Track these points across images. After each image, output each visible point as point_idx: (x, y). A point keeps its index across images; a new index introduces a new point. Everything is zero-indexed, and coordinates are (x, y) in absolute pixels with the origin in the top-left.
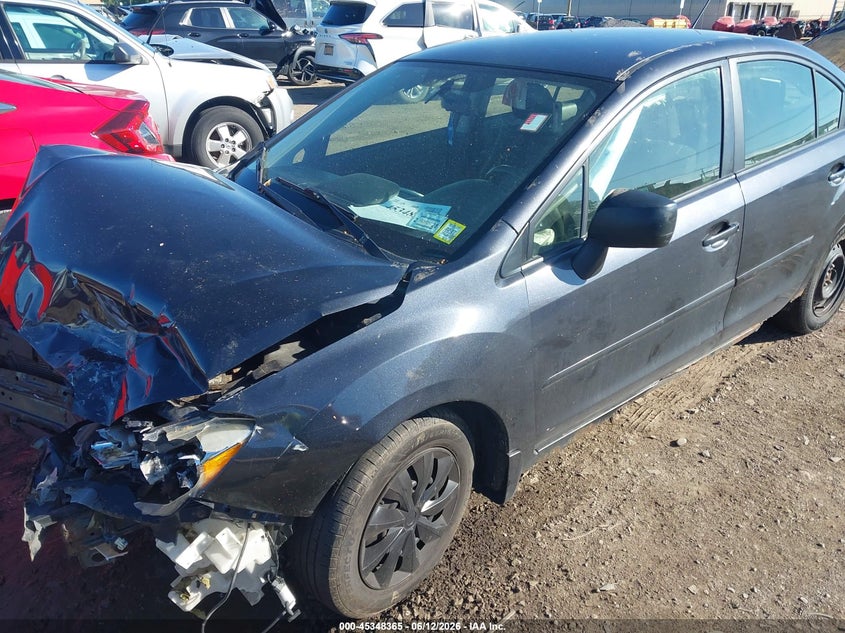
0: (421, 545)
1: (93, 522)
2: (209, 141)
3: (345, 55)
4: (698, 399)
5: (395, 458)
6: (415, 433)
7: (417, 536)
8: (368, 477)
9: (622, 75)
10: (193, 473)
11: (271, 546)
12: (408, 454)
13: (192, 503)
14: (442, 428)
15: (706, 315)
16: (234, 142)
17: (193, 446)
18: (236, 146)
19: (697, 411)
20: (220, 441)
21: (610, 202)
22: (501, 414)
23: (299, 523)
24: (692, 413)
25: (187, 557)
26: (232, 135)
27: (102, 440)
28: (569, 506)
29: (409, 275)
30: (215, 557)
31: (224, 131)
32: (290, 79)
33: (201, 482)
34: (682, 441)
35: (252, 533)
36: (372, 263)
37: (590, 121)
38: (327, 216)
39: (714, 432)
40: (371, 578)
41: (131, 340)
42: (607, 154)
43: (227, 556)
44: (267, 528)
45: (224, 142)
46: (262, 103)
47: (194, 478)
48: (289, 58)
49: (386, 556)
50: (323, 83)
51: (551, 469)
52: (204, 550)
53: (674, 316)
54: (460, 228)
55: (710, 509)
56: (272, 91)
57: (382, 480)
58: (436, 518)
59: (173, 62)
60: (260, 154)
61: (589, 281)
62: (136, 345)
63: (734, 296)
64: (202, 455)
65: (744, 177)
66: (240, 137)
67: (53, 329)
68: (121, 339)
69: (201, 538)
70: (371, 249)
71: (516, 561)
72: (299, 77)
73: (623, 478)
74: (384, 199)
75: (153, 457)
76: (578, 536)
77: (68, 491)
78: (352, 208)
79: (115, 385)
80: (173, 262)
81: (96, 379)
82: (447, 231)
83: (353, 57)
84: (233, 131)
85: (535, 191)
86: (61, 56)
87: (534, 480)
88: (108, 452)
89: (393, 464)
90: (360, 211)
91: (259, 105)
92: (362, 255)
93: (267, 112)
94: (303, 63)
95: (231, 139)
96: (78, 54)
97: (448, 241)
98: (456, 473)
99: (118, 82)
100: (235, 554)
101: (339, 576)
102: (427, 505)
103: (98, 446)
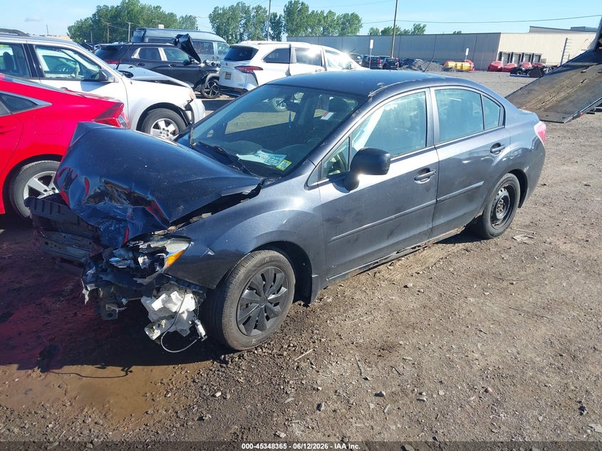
0: (268, 318)
1: (113, 289)
2: (152, 129)
3: (239, 80)
4: (424, 267)
5: (255, 266)
6: (264, 256)
7: (266, 312)
8: (242, 273)
9: (371, 94)
10: (162, 262)
11: (196, 302)
12: (261, 265)
13: (161, 276)
14: (278, 257)
15: (420, 217)
16: (168, 131)
17: (163, 250)
18: (169, 134)
19: (421, 273)
20: (175, 249)
21: (360, 153)
22: (307, 252)
23: (209, 292)
24: (419, 273)
25: (157, 305)
26: (167, 126)
27: (115, 257)
28: (345, 311)
29: (263, 182)
30: (169, 306)
31: (162, 124)
32: (202, 94)
33: (165, 267)
34: (410, 285)
35: (186, 295)
36: (244, 176)
37: (353, 115)
38: (225, 158)
39: (428, 282)
40: (242, 326)
41: (130, 211)
42: (363, 132)
43: (175, 304)
44: (194, 293)
45: (161, 131)
46: (186, 107)
47: (162, 265)
48: (203, 81)
49: (250, 317)
50: (224, 97)
51: (339, 295)
52: (164, 302)
53: (400, 216)
54: (289, 163)
55: (418, 313)
56: (192, 100)
57: (247, 276)
58: (276, 305)
59: (133, 82)
60: (190, 131)
61: (351, 192)
62: (133, 211)
63: (437, 210)
64: (167, 253)
65: (439, 147)
66: (172, 128)
67: (90, 207)
68: (125, 210)
69: (163, 296)
70: (245, 172)
71: (315, 331)
72: (208, 93)
73: (376, 300)
74: (254, 152)
75: (144, 255)
76: (348, 322)
77: (101, 276)
78: (237, 155)
79: (122, 230)
80: (152, 173)
81: (113, 228)
82: (282, 164)
83: (243, 81)
84: (168, 124)
85: (325, 147)
86: (62, 76)
87: (330, 300)
88: (117, 262)
89: (254, 269)
90: (241, 157)
91: (184, 109)
92: (241, 174)
93: (189, 113)
94: (211, 84)
95: (166, 129)
96: (73, 75)
97: (283, 169)
98: (285, 283)
99: (101, 92)
100: (179, 303)
101: (226, 319)
102: (272, 297)
103: (112, 259)
